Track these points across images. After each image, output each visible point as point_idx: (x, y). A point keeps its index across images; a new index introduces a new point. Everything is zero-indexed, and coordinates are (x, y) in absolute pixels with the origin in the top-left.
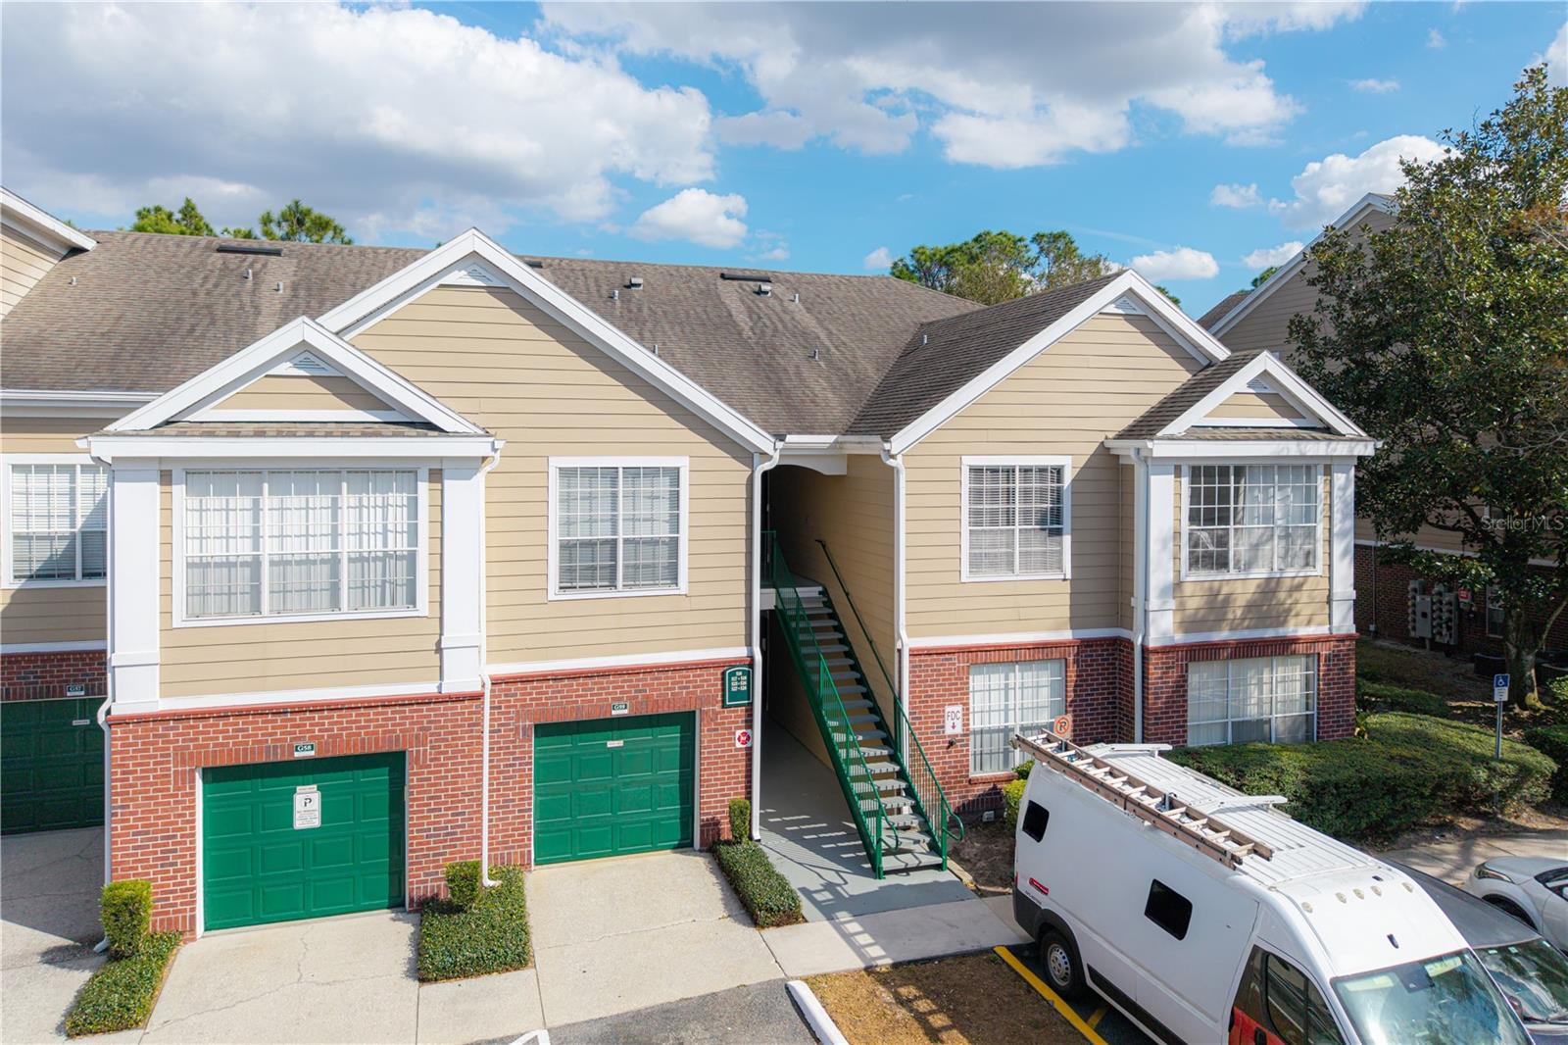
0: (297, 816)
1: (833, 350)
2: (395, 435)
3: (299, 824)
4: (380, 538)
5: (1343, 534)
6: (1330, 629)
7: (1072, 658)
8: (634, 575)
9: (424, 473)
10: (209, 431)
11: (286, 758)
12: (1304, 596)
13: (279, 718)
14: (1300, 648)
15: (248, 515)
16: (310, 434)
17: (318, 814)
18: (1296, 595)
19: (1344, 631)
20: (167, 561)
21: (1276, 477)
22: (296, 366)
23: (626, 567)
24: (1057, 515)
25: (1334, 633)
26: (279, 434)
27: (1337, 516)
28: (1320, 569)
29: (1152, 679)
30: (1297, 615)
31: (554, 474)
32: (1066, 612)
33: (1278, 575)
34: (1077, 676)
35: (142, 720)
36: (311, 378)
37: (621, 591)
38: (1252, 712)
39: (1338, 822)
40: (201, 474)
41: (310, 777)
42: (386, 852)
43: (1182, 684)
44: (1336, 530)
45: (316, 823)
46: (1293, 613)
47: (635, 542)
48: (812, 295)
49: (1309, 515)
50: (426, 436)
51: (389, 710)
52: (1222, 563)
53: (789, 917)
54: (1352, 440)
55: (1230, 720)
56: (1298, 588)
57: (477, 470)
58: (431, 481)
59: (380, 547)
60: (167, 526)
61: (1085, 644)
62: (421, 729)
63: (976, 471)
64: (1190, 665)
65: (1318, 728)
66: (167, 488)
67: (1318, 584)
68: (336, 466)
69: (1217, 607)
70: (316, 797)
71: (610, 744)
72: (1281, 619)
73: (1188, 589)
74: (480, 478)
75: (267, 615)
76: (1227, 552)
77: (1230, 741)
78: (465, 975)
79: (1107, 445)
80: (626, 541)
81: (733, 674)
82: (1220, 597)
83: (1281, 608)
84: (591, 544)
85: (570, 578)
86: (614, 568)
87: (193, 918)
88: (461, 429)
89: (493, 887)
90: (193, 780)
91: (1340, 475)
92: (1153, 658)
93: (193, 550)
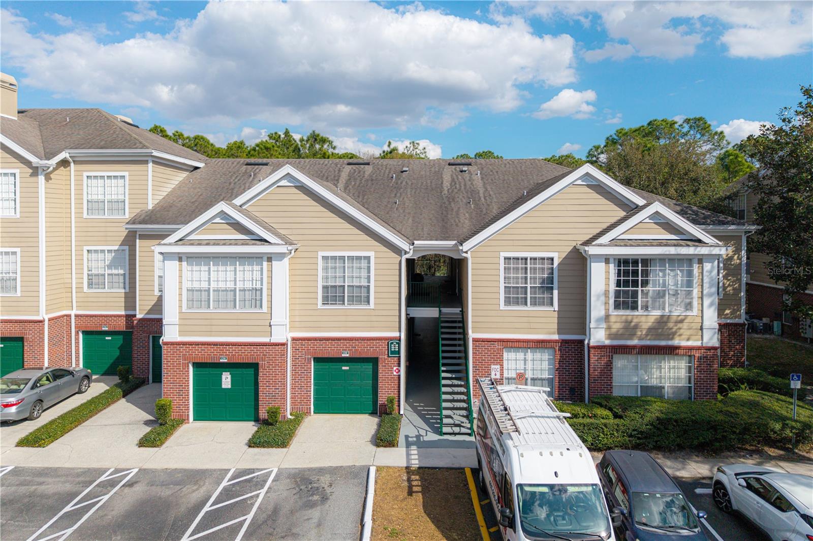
0: (223, 383)
1: (482, 199)
2: (253, 244)
3: (223, 386)
4: (251, 282)
5: (710, 295)
6: (702, 343)
7: (557, 348)
8: (352, 300)
9: (265, 258)
10: (192, 243)
11: (218, 362)
12: (685, 325)
13: (215, 347)
14: (681, 352)
15: (207, 273)
16: (224, 244)
17: (230, 383)
18: (680, 325)
19: (710, 345)
20: (180, 289)
21: (667, 265)
22: (221, 219)
23: (348, 296)
24: (551, 280)
25: (704, 345)
26: (214, 244)
27: (706, 285)
28: (695, 311)
29: (592, 361)
30: (680, 335)
31: (320, 259)
32: (556, 326)
33: (668, 314)
34: (560, 357)
35: (172, 344)
36: (227, 223)
37: (346, 306)
38: (654, 382)
39: (678, 439)
40: (191, 258)
41: (227, 369)
42: (253, 401)
43: (609, 365)
44: (705, 292)
45: (229, 386)
46: (678, 334)
47: (353, 286)
48: (489, 171)
49: (689, 284)
50: (264, 245)
51: (252, 347)
52: (634, 307)
53: (390, 444)
54: (711, 246)
55: (639, 385)
56: (682, 321)
57: (284, 257)
58: (268, 262)
59: (251, 286)
60: (180, 276)
61: (564, 342)
62: (263, 355)
63: (507, 259)
64: (614, 356)
65: (695, 393)
66: (180, 263)
67: (694, 320)
68: (235, 256)
69: (630, 329)
70: (229, 377)
71: (344, 368)
72: (672, 336)
73: (613, 319)
74: (286, 260)
75: (212, 310)
76: (637, 301)
77: (639, 395)
78: (264, 447)
79: (577, 248)
80: (348, 286)
81: (392, 343)
82: (633, 324)
83: (671, 331)
84: (335, 287)
85: (326, 301)
86: (344, 296)
87: (188, 415)
88: (277, 242)
89: (290, 419)
90: (188, 366)
91: (707, 264)
92: (592, 351)
93: (189, 285)
